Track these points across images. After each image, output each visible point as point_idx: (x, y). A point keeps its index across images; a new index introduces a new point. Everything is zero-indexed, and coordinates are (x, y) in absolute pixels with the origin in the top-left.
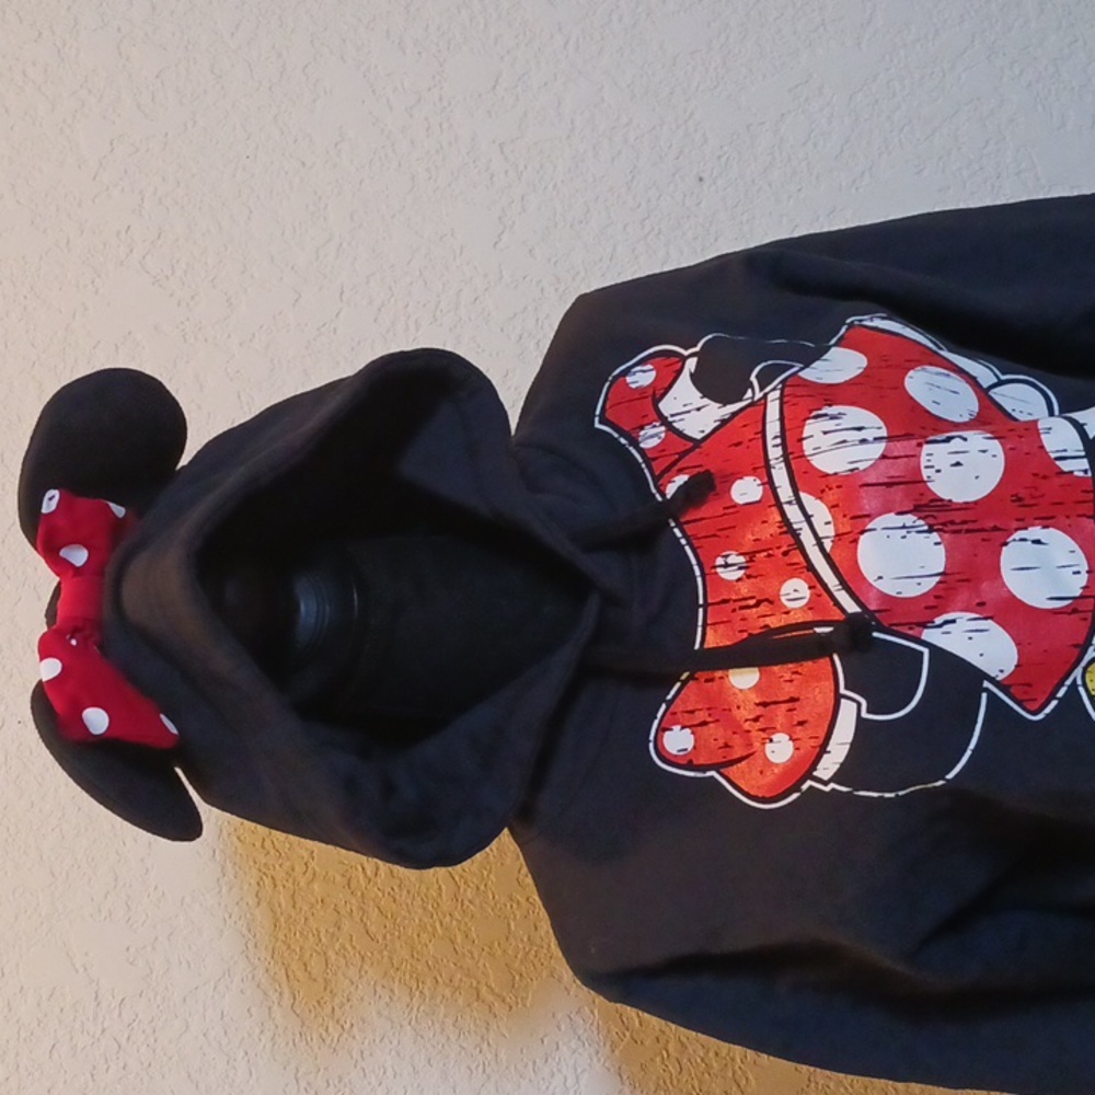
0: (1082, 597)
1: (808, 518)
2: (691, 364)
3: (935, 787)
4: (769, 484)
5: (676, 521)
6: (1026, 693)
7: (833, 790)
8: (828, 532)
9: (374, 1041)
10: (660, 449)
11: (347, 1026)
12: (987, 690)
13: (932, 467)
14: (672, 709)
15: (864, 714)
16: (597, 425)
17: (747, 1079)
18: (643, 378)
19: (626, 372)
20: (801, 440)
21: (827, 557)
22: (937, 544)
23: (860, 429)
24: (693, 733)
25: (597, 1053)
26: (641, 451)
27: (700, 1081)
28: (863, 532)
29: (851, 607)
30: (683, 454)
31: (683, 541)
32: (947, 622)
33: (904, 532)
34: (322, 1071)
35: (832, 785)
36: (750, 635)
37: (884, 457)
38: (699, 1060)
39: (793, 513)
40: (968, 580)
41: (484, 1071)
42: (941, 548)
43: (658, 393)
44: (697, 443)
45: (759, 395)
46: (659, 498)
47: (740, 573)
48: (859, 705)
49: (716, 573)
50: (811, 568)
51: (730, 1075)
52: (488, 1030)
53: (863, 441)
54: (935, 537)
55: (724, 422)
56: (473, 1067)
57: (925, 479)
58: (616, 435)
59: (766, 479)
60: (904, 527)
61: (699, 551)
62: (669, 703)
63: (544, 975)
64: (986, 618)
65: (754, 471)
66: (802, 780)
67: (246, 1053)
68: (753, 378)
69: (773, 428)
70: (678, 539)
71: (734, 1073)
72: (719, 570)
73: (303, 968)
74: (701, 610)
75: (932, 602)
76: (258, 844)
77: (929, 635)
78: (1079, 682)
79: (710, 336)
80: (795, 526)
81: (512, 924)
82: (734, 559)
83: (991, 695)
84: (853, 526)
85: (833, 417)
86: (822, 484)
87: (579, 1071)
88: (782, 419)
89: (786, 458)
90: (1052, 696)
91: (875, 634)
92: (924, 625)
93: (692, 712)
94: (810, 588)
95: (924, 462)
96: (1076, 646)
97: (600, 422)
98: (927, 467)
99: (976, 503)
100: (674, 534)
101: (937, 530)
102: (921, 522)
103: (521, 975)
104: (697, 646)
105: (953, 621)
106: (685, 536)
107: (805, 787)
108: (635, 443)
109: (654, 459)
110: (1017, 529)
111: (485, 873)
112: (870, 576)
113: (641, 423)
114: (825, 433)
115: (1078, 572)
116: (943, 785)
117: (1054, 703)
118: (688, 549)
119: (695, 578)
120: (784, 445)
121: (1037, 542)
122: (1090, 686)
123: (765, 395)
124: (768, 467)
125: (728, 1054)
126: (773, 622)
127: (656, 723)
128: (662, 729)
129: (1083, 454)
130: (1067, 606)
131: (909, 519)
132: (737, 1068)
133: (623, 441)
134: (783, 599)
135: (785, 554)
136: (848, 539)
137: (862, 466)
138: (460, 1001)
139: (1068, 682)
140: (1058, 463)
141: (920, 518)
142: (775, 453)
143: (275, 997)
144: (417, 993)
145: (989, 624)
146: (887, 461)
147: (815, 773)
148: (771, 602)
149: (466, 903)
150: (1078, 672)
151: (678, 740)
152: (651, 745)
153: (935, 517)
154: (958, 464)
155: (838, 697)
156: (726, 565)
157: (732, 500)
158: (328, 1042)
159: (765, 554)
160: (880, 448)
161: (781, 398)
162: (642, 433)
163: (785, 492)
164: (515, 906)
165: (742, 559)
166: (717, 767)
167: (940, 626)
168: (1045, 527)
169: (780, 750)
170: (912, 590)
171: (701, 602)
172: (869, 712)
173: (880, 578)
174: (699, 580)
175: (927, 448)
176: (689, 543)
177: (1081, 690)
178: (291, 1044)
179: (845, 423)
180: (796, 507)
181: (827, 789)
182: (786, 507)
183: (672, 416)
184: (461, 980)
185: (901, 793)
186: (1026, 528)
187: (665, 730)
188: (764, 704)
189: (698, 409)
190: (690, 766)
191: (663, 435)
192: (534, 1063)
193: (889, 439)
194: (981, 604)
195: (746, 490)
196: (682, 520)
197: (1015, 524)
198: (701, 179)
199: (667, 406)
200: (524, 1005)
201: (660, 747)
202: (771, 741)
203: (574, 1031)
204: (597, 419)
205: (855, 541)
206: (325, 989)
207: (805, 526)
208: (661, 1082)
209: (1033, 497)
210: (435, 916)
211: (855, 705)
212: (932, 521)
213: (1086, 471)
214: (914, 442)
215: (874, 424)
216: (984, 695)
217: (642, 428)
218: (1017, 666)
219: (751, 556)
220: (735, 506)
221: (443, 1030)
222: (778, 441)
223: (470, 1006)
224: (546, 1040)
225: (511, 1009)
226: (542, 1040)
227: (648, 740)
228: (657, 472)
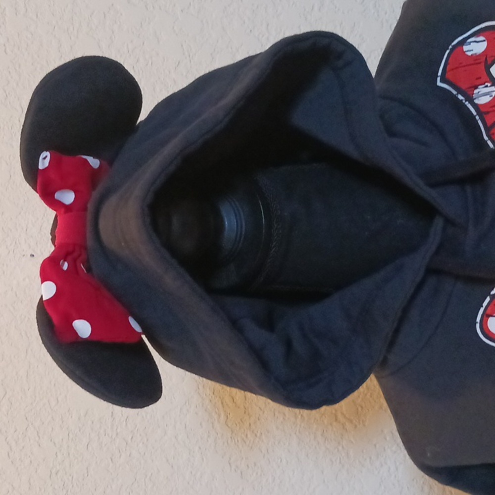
9: (275, 444)
10: (491, 105)
11: (258, 435)
16: (439, 84)
18: (477, 47)
19: (463, 42)
26: (476, 106)
34: (244, 459)
41: (340, 462)
43: (489, 61)
52: (342, 438)
56: (334, 460)
58: (454, 92)
62: (493, 297)
67: (200, 448)
73: (232, 400)
87: (398, 464)
97: (442, 82)
103: (362, 407)
113: (475, 83)
128: (487, 315)
133: (460, 97)
138: (326, 421)
143: (216, 417)
144: (300, 417)
158: (248, 443)
162: (476, 91)
178: (226, 443)
191: (493, 93)
192: (370, 458)
200: (364, 425)
203: (395, 441)
204: (439, 79)
206: (245, 413)
217: (476, 87)
221: (315, 438)
223: (331, 424)
224: (377, 446)
225: (356, 426)
226: (375, 446)
227: (476, 323)
228: (489, 123)
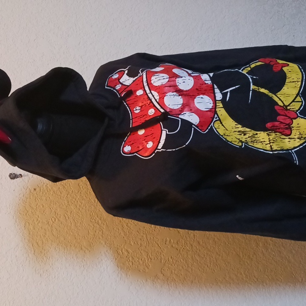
0: (212, 108)
1: (153, 96)
2: (126, 72)
3: (183, 147)
4: (145, 90)
5: (124, 101)
6: (202, 128)
7: (162, 151)
8: (157, 98)
9: (55, 261)
10: (120, 89)
11: (48, 258)
12: (193, 127)
13: (179, 83)
14: (126, 142)
15: (168, 133)
16: (106, 88)
17: (149, 265)
18: (116, 76)
19: (112, 76)
20: (151, 81)
21: (158, 103)
22: (181, 98)
23: (163, 77)
24: (131, 146)
25: (112, 261)
26: (116, 90)
27: (137, 266)
28: (165, 96)
30: (125, 89)
31: (126, 106)
32: (184, 114)
33: (174, 96)
34: (42, 269)
35: (162, 150)
36: (142, 123)
37: (168, 81)
38: (137, 261)
39: (150, 95)
40: (188, 105)
41: (84, 267)
42: (182, 99)
43: (119, 79)
44: (128, 86)
45: (141, 74)
47: (139, 111)
48: (166, 131)
49: (134, 112)
50: (154, 106)
51: (145, 264)
52: (84, 257)
53: (164, 79)
54: (180, 97)
55: (134, 81)
56: (81, 266)
57: (177, 85)
58: (110, 88)
59: (144, 90)
60: (174, 95)
61: (130, 108)
62: (125, 141)
63: (98, 243)
64: (192, 113)
65: (141, 89)
66: (155, 150)
67: (22, 265)
68: (140, 71)
69: (145, 79)
70: (125, 105)
71: (146, 264)
72: (135, 111)
73: (37, 244)
74: (131, 120)
75: (180, 109)
76: (25, 215)
78: (213, 126)
79: (130, 66)
80: (151, 98)
81: (90, 231)
82: (138, 108)
83: (194, 128)
84: (162, 96)
85: (157, 75)
86: (155, 88)
87: (108, 266)
88: (146, 78)
89: (148, 85)
90: (207, 129)
91: (169, 116)
92: (179, 114)
93: (130, 142)
94: (155, 110)
95: (177, 82)
96: (211, 118)
97: (107, 87)
98: (178, 83)
99: (188, 90)
100: (124, 104)
101: (181, 96)
102: (177, 94)
103: (92, 243)
104: (131, 127)
105: (185, 114)
106: (127, 104)
107: (156, 152)
108: (115, 89)
109: (119, 91)
110: (197, 96)
111: (83, 219)
112: (167, 105)
113: (116, 85)
114: (156, 78)
115: (211, 103)
116: (185, 147)
117: (208, 130)
118: (127, 107)
119: (129, 114)
120: (147, 82)
121: (202, 98)
122: (215, 127)
123: (143, 74)
124: (144, 87)
125: (144, 259)
126: (147, 119)
127: (122, 146)
128: (123, 147)
129: (210, 80)
130: (209, 110)
131: (175, 93)
132: (146, 263)
133: (112, 89)
134: (149, 114)
135: (149, 105)
136: (162, 98)
137: (164, 83)
138: (77, 250)
139: (210, 126)
140: (205, 82)
141: (177, 93)
142: (145, 84)
143: (30, 251)
144: (66, 249)
145: (193, 114)
146: (169, 82)
147: (158, 148)
148: (146, 115)
149: (78, 227)
150: (212, 124)
151: (127, 149)
152: (121, 151)
153: (180, 93)
154: (184, 82)
155: (162, 130)
156: (136, 110)
157: (136, 95)
158: (43, 262)
159: (144, 106)
160: (168, 80)
161: (146, 74)
162: (116, 87)
163: (148, 91)
164: (90, 227)
165: (139, 108)
166: (136, 152)
167: (183, 115)
168: (203, 95)
169: (150, 145)
170: (176, 107)
171: (131, 118)
172: (168, 132)
173: (169, 105)
174: (130, 114)
175: (177, 79)
176: (128, 106)
177: (213, 127)
178: (34, 263)
179: (160, 76)
180: (150, 94)
181: (160, 151)
182: (148, 94)
183: (123, 82)
184: (77, 245)
185: (177, 149)
186: (199, 95)
187: (125, 147)
188: (146, 136)
189: (128, 80)
190: (130, 154)
191: (121, 86)
192: (96, 264)
193: (169, 78)
194: (191, 110)
195: (140, 92)
196: (126, 101)
197: (197, 95)
199: (121, 81)
200: (93, 251)
201: (124, 151)
202: (148, 144)
203: (106, 256)
204: (106, 87)
205: (164, 98)
206: (42, 249)
207: (153, 98)
208: (128, 267)
209: (200, 89)
210: (70, 230)
211: (165, 131)
212: (179, 94)
213: (211, 83)
214: (175, 78)
215: (166, 76)
216: (193, 128)
217: (116, 86)
218: (199, 122)
219: (141, 107)
220: (137, 96)
221: (73, 258)
222: (146, 82)
223: (79, 251)
224: (99, 259)
225: (90, 252)
226: (98, 259)
227: (121, 150)
228: (120, 93)
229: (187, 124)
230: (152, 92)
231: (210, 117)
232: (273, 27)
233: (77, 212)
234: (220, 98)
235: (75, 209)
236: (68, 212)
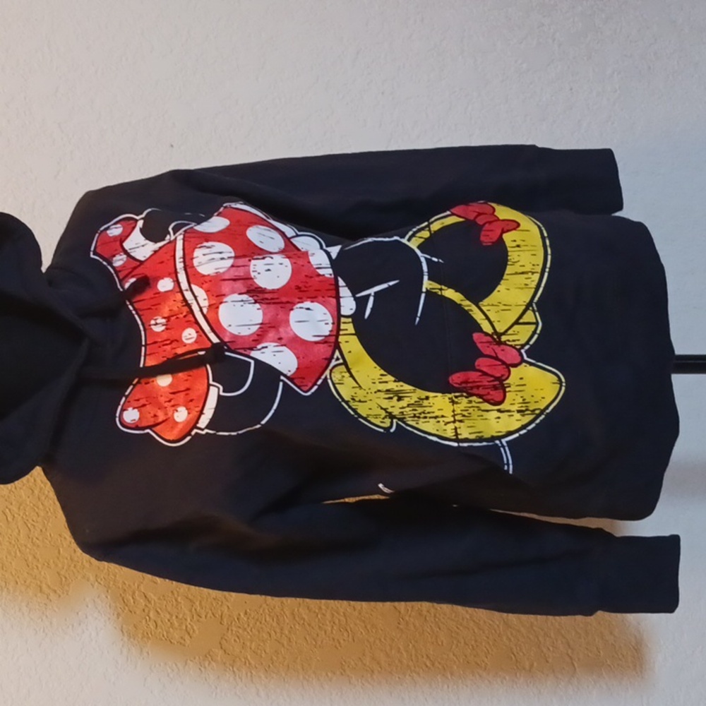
0: (330, 335)
1: (195, 297)
2: (140, 224)
3: (256, 429)
4: (177, 282)
5: (130, 301)
6: (302, 382)
7: (207, 433)
8: (205, 304)
10: (123, 266)
12: (282, 381)
13: (255, 271)
14: (128, 400)
15: (222, 393)
16: (92, 256)
17: (193, 629)
18: (115, 231)
19: (108, 228)
20: (192, 259)
21: (204, 316)
22: (258, 309)
23: (220, 253)
24: (139, 411)
25: (109, 619)
26: (114, 268)
27: (167, 633)
28: (221, 303)
29: (215, 340)
30: (135, 268)
31: (134, 312)
32: (263, 348)
33: (242, 303)
35: (206, 431)
36: (168, 359)
37: (232, 266)
38: (167, 621)
39: (188, 295)
40: (274, 327)
41: (44, 631)
42: (261, 312)
43: (123, 238)
44: (141, 262)
45: (173, 238)
46: (121, 290)
47: (163, 328)
48: (219, 389)
49: (151, 329)
50: (197, 322)
51: (184, 628)
52: (46, 609)
53: (222, 259)
54: (257, 306)
55: (155, 252)
56: (38, 629)
57: (253, 277)
58: (101, 260)
59: (175, 279)
60: (242, 301)
61: (142, 317)
62: (127, 397)
63: (79, 578)
64: (282, 345)
65: (169, 275)
66: (191, 430)
68: (170, 229)
69: (179, 253)
70: (131, 311)
71: (186, 627)
72: (153, 327)
74: (143, 348)
75: (256, 337)
77: (254, 354)
78: (328, 377)
79: (149, 210)
80: (190, 302)
81: (61, 550)
82: (161, 320)
83: (285, 384)
84: (217, 298)
85: (208, 247)
86: (202, 280)
87: (99, 629)
88: (184, 249)
89: (185, 268)
90: (315, 384)
91: (227, 353)
92: (252, 349)
93: (138, 400)
94: (197, 332)
95: (252, 268)
96: (326, 359)
97: (94, 254)
98: (254, 271)
99: (278, 290)
100: (129, 308)
101: (259, 303)
102: (251, 299)
103: (66, 578)
104: (141, 365)
105: (266, 347)
106: (135, 309)
107: (193, 433)
108: (110, 263)
109: (120, 271)
110: (299, 302)
111: (46, 522)
112: (224, 324)
113: (114, 253)
114: (204, 255)
115: (327, 324)
116: (259, 428)
117: (316, 387)
118: (136, 317)
119: (140, 331)
120: (184, 262)
121: (308, 309)
122: (334, 379)
123: (176, 239)
124: (176, 273)
125: (183, 617)
126: (180, 351)
127: (120, 408)
128: (123, 410)
129: (329, 266)
130: (322, 340)
131: (245, 297)
132: (188, 624)
133: (105, 263)
134: (184, 339)
135: (185, 316)
136: (214, 307)
137: (221, 271)
138: (30, 593)
139: (323, 377)
140: (318, 270)
141: (250, 296)
142: (180, 266)
144: (5, 589)
145: (284, 348)
146: (234, 268)
147: (198, 425)
148: (177, 341)
149: (35, 539)
150: (327, 372)
151: (131, 415)
152: (117, 419)
153: (257, 296)
154: (269, 270)
155: (209, 385)
156: (156, 324)
157: (158, 290)
159: (175, 317)
160: (230, 262)
161: (184, 240)
162: (114, 259)
163: (184, 285)
164: (63, 539)
165: (164, 321)
166: (150, 427)
167: (259, 350)
168: (312, 302)
169: (181, 415)
170: (246, 332)
171: (143, 343)
172: (224, 391)
173: (230, 326)
174: (143, 333)
175: (253, 262)
176: (137, 313)
177: (329, 381)
179: (213, 250)
180: (190, 293)
181: (204, 432)
182: (185, 293)
183: (130, 249)
184: (31, 582)
185: (240, 432)
186: (302, 302)
187: (125, 410)
188: (174, 393)
189: (143, 246)
190: (137, 428)
191: (125, 259)
192: (73, 626)
193: (236, 257)
194: (280, 339)
195: (165, 285)
196: (134, 300)
197: (298, 300)
198: (172, 146)
199: (127, 245)
200: (67, 594)
201: (122, 420)
202: (177, 411)
203: (96, 608)
204: (91, 253)
205: (218, 308)
207: (194, 302)
208: (145, 634)
209: (306, 287)
210: (16, 547)
211: (216, 389)
212: (256, 298)
213: (331, 275)
214: (247, 259)
215: (227, 250)
216: (281, 384)
217: (114, 256)
218: (298, 369)
219: (168, 318)
220: (159, 293)
221: (20, 609)
222: (182, 260)
223: (36, 596)
224: (80, 613)
225: (60, 596)
226: (78, 613)
227: (115, 417)
228: (121, 277)
229: (268, 374)
230: (194, 287)
231: (324, 357)
232: (524, 66)
233: (34, 505)
234: (351, 309)
235: (29, 497)
236: (11, 504)
